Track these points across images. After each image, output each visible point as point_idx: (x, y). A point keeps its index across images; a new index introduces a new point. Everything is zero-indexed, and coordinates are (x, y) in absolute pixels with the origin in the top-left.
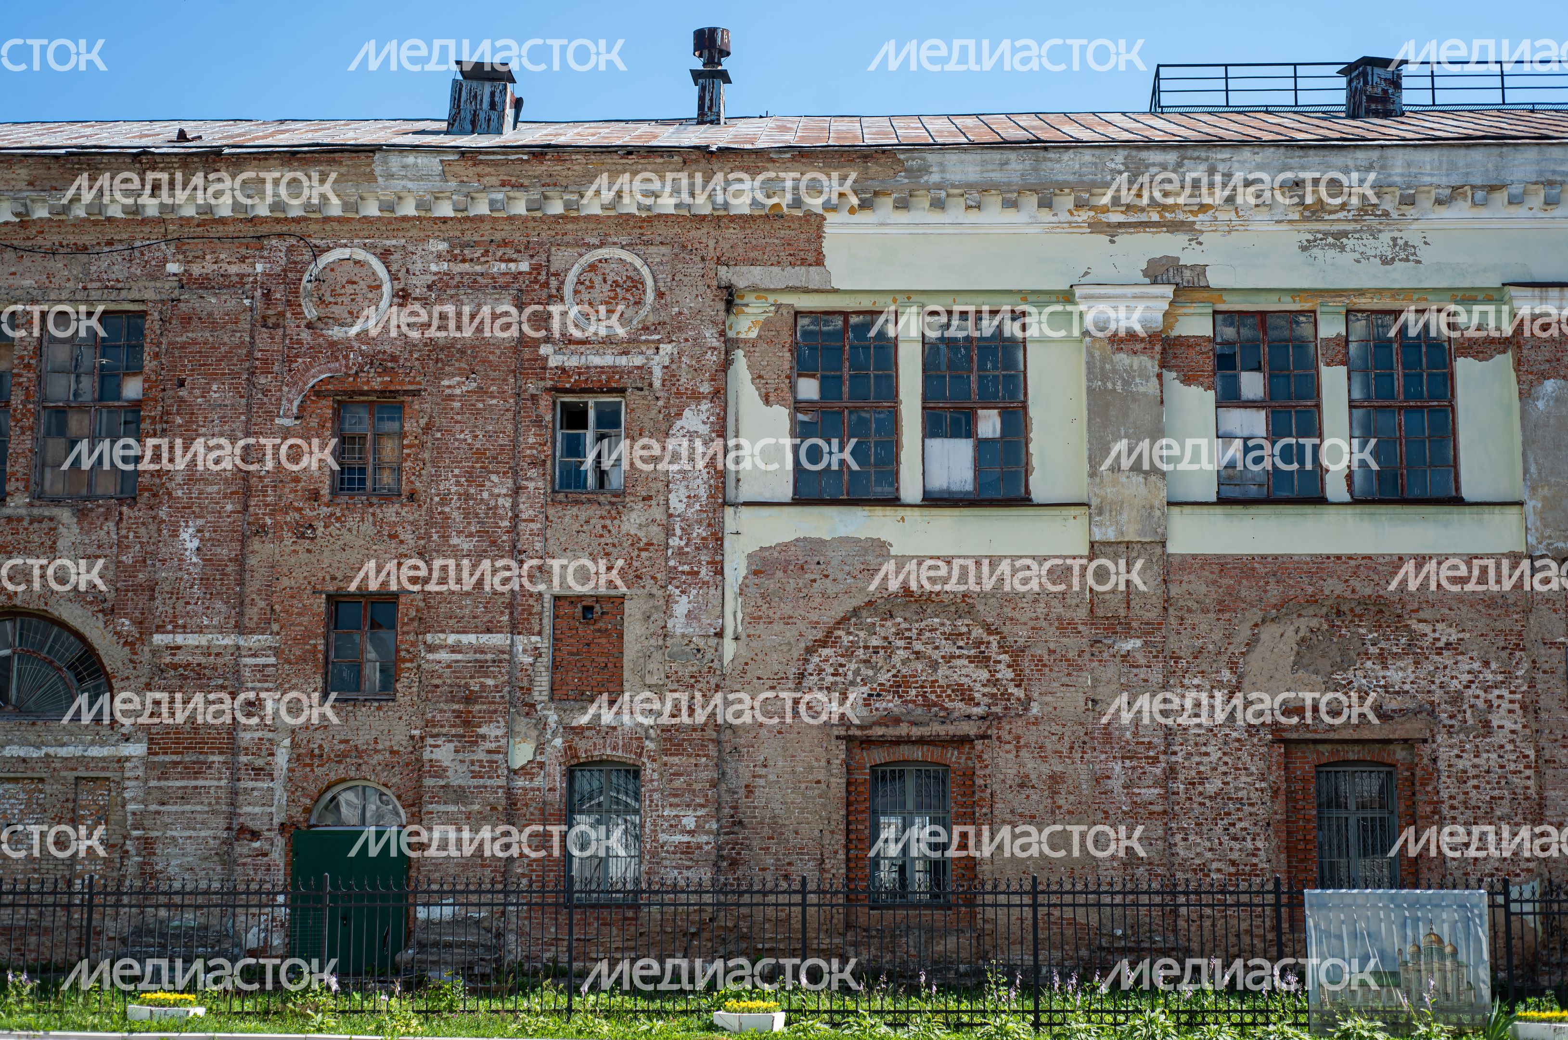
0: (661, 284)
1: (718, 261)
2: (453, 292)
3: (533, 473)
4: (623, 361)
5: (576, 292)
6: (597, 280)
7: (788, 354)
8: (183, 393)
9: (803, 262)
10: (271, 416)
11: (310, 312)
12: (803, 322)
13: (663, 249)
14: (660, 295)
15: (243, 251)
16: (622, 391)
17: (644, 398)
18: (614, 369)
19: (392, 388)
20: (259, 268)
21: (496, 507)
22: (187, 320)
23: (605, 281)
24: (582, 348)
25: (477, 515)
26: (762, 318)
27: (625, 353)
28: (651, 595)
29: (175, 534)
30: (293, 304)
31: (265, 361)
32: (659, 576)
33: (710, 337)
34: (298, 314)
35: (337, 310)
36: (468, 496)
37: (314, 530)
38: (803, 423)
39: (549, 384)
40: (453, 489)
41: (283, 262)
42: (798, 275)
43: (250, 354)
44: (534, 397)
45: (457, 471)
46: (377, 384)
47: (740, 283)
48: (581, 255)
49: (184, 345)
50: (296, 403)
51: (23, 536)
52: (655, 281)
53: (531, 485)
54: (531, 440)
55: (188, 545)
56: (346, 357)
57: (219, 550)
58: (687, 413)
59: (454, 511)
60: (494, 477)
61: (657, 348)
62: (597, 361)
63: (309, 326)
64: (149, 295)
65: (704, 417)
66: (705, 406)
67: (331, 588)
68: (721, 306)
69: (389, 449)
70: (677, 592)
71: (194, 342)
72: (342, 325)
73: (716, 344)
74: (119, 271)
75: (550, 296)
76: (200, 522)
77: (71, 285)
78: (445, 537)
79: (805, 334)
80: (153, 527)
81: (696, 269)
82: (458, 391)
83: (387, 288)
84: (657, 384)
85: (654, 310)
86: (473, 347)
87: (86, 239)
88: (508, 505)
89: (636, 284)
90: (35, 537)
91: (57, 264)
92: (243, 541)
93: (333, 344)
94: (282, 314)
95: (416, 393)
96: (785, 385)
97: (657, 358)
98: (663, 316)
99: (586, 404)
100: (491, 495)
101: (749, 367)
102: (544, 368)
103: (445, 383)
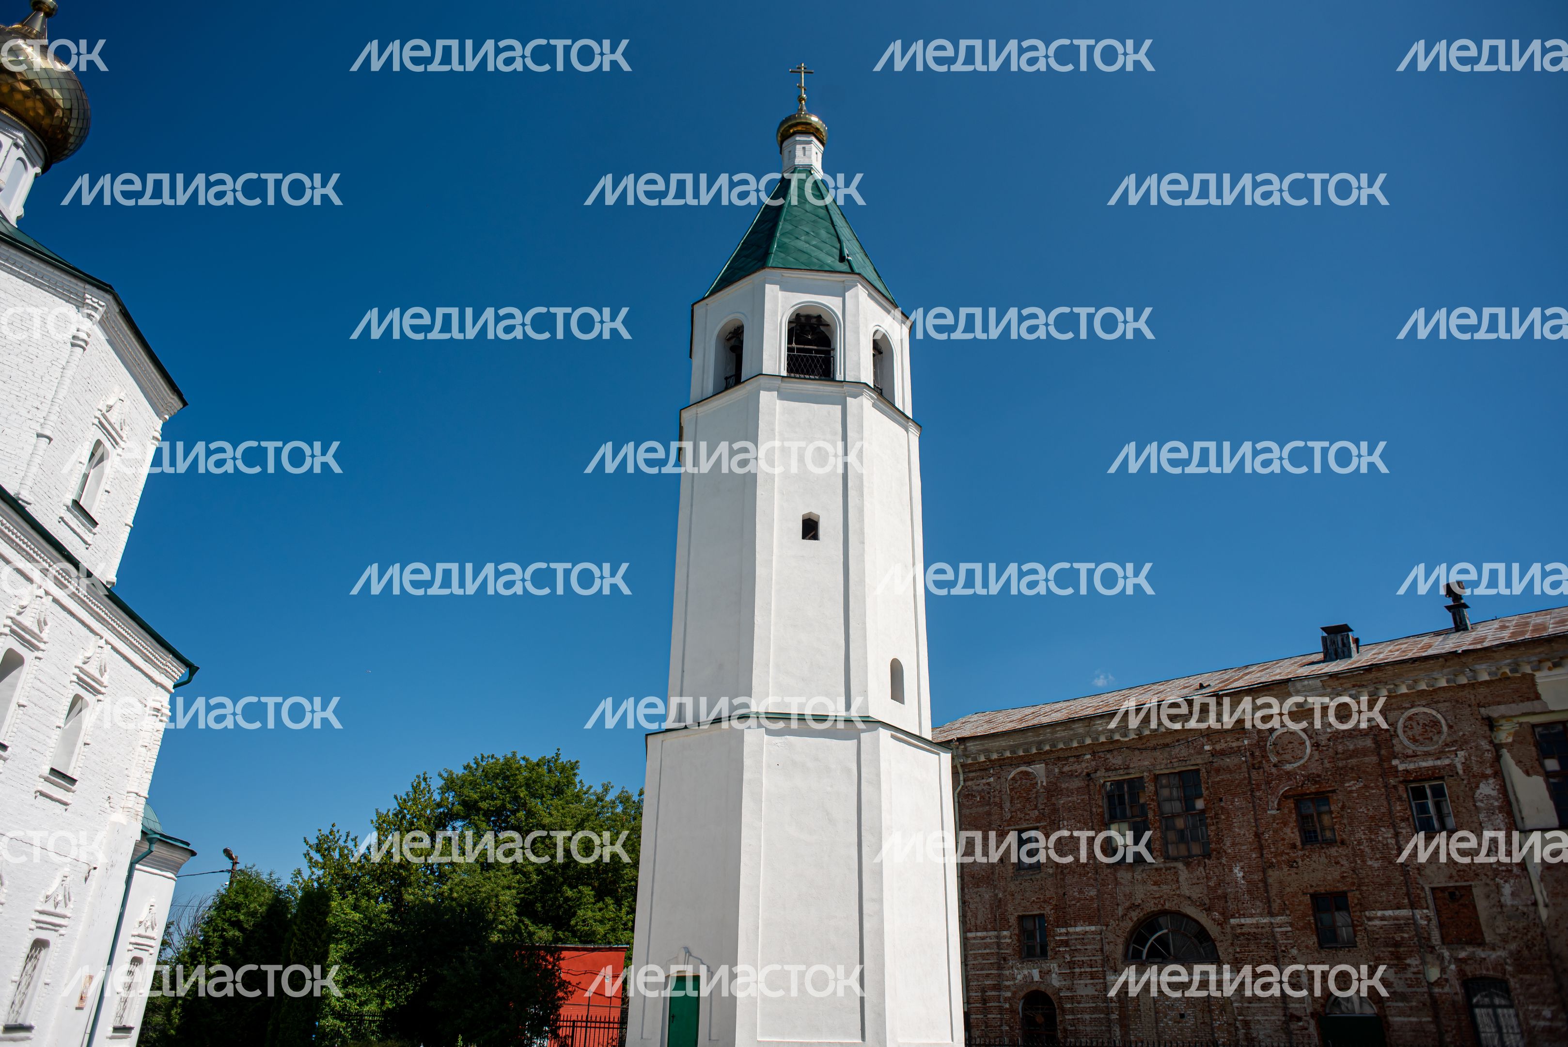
0: (1449, 721)
1: (1479, 706)
2: (1340, 741)
3: (1403, 824)
4: (1438, 763)
5: (1404, 732)
6: (1414, 724)
7: (1534, 749)
8: (1222, 804)
9: (1528, 699)
10: (1265, 810)
11: (1274, 759)
12: (1537, 730)
13: (1446, 704)
14: (1450, 727)
15: (1237, 736)
16: (1442, 778)
17: (1455, 780)
18: (1435, 767)
19: (1321, 790)
20: (1246, 742)
21: (1387, 844)
22: (1218, 771)
23: (1418, 724)
24: (1415, 759)
25: (1378, 849)
26: (1512, 731)
27: (1439, 758)
28: (1487, 884)
29: (1231, 871)
30: (1265, 757)
31: (1257, 785)
32: (1489, 873)
33: (1484, 744)
34: (1268, 761)
35: (1288, 757)
36: (1371, 840)
37: (1297, 863)
38: (1554, 784)
39: (1401, 779)
40: (1363, 837)
41: (1256, 738)
42: (1527, 706)
43: (1250, 783)
44: (1395, 787)
45: (1362, 828)
46: (1313, 789)
47: (1495, 715)
48: (1403, 713)
49: (1218, 782)
50: (1276, 803)
51: (1163, 876)
52: (1446, 720)
53: (1404, 831)
54: (1399, 808)
55: (1239, 875)
56: (1295, 778)
57: (1253, 876)
58: (1481, 785)
59: (1365, 847)
60: (1383, 829)
61: (1456, 754)
62: (1424, 764)
63: (1275, 765)
64: (1199, 761)
65: (1492, 786)
66: (1491, 781)
67: (1311, 891)
68: (1486, 728)
69: (1326, 820)
70: (1502, 881)
71: (1223, 780)
72: (1290, 763)
73: (1488, 748)
74: (1184, 753)
75: (1391, 736)
76: (1242, 864)
77: (1164, 761)
78: (1364, 861)
79: (1541, 735)
80: (1221, 868)
81: (1467, 711)
82: (1354, 788)
83: (1308, 743)
84: (1461, 772)
85: (1449, 735)
86: (1357, 766)
87: (1168, 740)
88: (1394, 842)
89: (1436, 723)
90: (1169, 877)
91: (1157, 753)
92: (1264, 871)
93: (1288, 773)
94: (1261, 762)
95: (1334, 791)
96: (1536, 764)
97: (1457, 759)
98: (1455, 737)
99: (1424, 787)
100: (1384, 838)
101: (1512, 757)
102: (1397, 771)
103: (1347, 785)
